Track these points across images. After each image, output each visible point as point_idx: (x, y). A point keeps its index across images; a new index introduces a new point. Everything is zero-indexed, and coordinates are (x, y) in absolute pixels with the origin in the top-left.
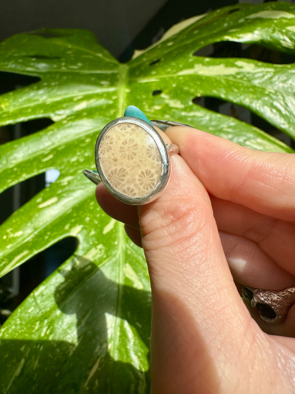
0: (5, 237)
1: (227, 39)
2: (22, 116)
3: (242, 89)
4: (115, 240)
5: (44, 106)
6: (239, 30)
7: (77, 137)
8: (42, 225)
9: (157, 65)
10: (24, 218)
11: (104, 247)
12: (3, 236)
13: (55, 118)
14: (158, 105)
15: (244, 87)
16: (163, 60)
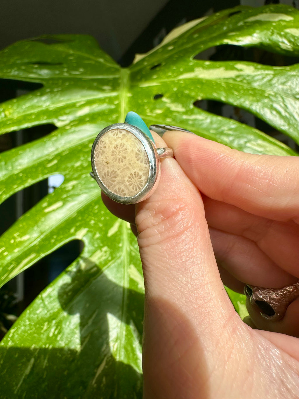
0: (12, 241)
1: (226, 43)
2: (26, 122)
3: (242, 92)
4: (119, 243)
5: (47, 112)
6: (238, 33)
7: (80, 142)
8: (48, 229)
9: (158, 69)
10: (30, 223)
11: (108, 250)
12: (10, 240)
13: (58, 124)
14: (160, 109)
15: (244, 90)
16: (163, 64)
